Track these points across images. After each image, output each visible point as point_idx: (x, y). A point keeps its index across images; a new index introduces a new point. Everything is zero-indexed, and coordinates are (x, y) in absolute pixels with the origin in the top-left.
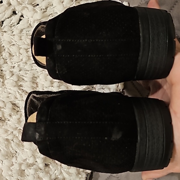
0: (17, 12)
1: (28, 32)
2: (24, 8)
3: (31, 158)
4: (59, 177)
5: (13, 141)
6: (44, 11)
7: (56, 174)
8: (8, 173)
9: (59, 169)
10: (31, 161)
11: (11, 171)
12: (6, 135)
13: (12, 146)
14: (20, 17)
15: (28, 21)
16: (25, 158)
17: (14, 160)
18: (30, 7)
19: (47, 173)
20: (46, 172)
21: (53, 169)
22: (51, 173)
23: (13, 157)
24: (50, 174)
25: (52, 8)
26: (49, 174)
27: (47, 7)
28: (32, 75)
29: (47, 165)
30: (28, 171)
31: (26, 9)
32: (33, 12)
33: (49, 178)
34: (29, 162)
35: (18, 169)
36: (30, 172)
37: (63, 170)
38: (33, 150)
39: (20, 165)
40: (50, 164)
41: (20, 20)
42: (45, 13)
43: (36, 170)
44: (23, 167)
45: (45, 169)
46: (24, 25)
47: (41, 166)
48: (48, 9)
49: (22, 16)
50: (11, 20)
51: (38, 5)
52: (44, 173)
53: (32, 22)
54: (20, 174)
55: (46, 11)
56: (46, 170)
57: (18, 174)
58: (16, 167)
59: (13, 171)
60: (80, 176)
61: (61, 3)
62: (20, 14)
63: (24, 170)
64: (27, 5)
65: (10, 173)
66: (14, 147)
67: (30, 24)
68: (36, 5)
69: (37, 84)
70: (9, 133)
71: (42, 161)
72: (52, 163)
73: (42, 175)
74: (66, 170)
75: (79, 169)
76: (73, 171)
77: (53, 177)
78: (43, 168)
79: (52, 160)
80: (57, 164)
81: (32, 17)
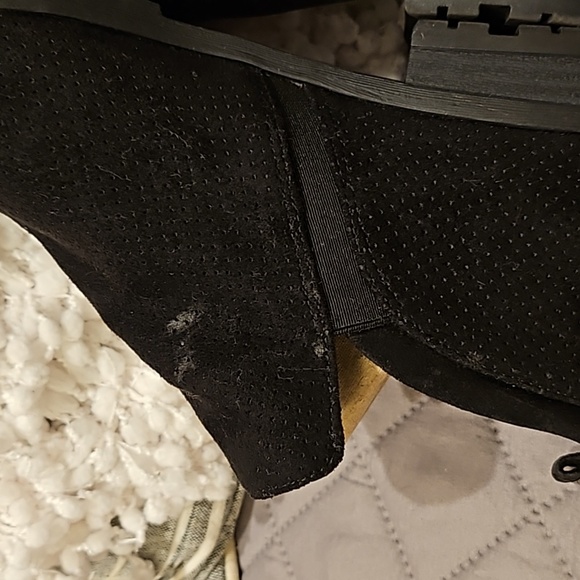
4: (108, 478)
7: (93, 465)
9: (109, 444)
19: (55, 458)
20: (49, 456)
21: (82, 446)
22: (72, 460)
24: (66, 466)
26: (61, 467)
29: (52, 425)
37: (128, 450)
40: (66, 420)
45: (43, 441)
47: (27, 424)
56: (50, 445)
60: (203, 480)
71: (29, 402)
72: (79, 415)
73: (24, 466)
74: (138, 450)
75: (201, 449)
76: (169, 457)
77: (80, 479)
78: (34, 439)
79: (81, 405)
80: (99, 423)
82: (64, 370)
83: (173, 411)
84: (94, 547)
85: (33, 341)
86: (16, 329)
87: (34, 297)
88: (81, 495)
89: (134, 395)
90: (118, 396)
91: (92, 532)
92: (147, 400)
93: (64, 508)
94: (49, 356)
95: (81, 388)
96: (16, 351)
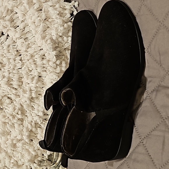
0: (4, 33)
1: (13, 46)
2: (8, 30)
3: (20, 135)
5: (9, 124)
6: (22, 30)
7: (38, 146)
8: (5, 146)
10: (19, 137)
11: (7, 144)
12: (4, 119)
13: (8, 127)
14: (7, 36)
15: (13, 39)
16: (15, 136)
17: (9, 137)
18: (13, 29)
21: (36, 143)
22: (34, 146)
23: (8, 134)
25: (28, 27)
27: (25, 27)
30: (18, 144)
31: (10, 30)
32: (14, 33)
33: (32, 149)
35: (11, 143)
36: (19, 145)
38: (20, 130)
39: (12, 140)
40: (33, 139)
41: (7, 38)
42: (23, 32)
43: (23, 144)
44: (14, 142)
45: (30, 143)
46: (9, 42)
47: (27, 141)
48: (26, 28)
49: (8, 36)
50: (1, 39)
51: (18, 26)
52: (29, 146)
53: (15, 39)
54: (13, 146)
55: (24, 30)
56: (31, 144)
57: (12, 146)
58: (9, 142)
59: (8, 144)
61: (34, 23)
62: (7, 35)
63: (16, 144)
64: (10, 27)
65: (6, 146)
66: (9, 128)
67: (14, 41)
69: (22, 82)
70: (6, 117)
71: (27, 138)
73: (27, 147)
77: (36, 148)
78: (29, 143)
79: (36, 137)
81: (14, 36)
82: (32, 132)
84: (39, 159)
85: (27, 128)
86: (24, 126)
87: (27, 121)
88: (36, 151)
91: (39, 156)
93: (34, 153)
94: (30, 130)
95: (35, 134)
96: (25, 130)
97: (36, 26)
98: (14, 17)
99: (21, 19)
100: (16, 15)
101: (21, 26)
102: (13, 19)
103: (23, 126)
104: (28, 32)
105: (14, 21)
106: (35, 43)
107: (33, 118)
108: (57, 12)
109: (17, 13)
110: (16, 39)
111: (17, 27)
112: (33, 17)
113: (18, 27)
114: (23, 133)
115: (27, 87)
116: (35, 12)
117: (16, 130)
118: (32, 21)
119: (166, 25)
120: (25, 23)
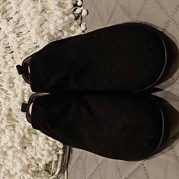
1: (4, 42)
3: (11, 142)
4: (35, 157)
6: (16, 23)
7: (31, 155)
9: (34, 151)
10: (10, 144)
15: (4, 32)
16: (5, 142)
18: (5, 21)
24: (27, 155)
25: (23, 20)
27: (20, 19)
28: (9, 76)
29: (25, 147)
31: (2, 23)
32: (7, 25)
33: (25, 158)
34: (9, 146)
35: (0, 150)
36: (10, 152)
37: (38, 152)
38: (11, 136)
39: (2, 147)
42: (17, 25)
43: (14, 152)
44: (4, 149)
48: (20, 21)
52: (21, 154)
53: (7, 33)
55: (19, 23)
56: (24, 151)
57: (1, 154)
61: (29, 16)
63: (6, 151)
64: (2, 19)
67: (6, 35)
68: (11, 18)
69: (14, 84)
72: (30, 145)
73: (19, 155)
74: (40, 151)
75: (52, 151)
76: (45, 153)
77: (29, 157)
78: (21, 150)
79: (30, 144)
80: (33, 147)
81: (7, 29)
82: (26, 138)
83: (45, 144)
84: (33, 169)
85: (19, 134)
87: (20, 126)
88: (30, 160)
89: (39, 142)
90: (36, 142)
91: (33, 166)
92: (41, 142)
93: (26, 162)
94: (22, 137)
95: (30, 141)
96: (16, 136)
97: (32, 18)
98: (7, 8)
99: (15, 10)
100: (9, 5)
101: (15, 18)
102: (6, 9)
103: (15, 132)
104: (23, 25)
105: (7, 12)
106: (30, 38)
107: (26, 123)
108: (56, 2)
109: (10, 3)
110: (9, 33)
111: (10, 19)
112: (28, 8)
113: (12, 19)
114: (14, 139)
115: (19, 89)
116: (30, 3)
117: (6, 136)
118: (27, 12)
119: (176, 21)
120: (19, 15)
